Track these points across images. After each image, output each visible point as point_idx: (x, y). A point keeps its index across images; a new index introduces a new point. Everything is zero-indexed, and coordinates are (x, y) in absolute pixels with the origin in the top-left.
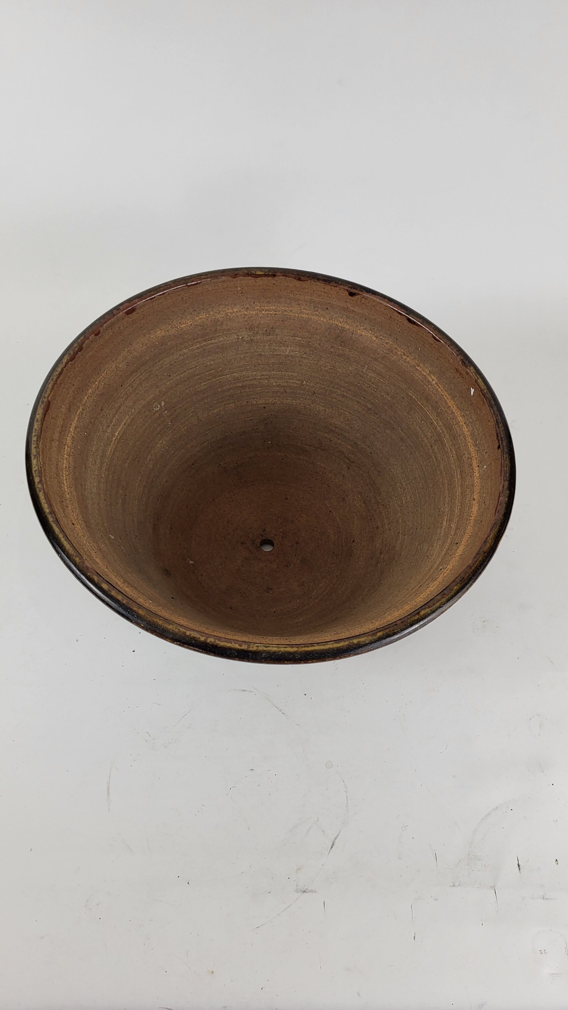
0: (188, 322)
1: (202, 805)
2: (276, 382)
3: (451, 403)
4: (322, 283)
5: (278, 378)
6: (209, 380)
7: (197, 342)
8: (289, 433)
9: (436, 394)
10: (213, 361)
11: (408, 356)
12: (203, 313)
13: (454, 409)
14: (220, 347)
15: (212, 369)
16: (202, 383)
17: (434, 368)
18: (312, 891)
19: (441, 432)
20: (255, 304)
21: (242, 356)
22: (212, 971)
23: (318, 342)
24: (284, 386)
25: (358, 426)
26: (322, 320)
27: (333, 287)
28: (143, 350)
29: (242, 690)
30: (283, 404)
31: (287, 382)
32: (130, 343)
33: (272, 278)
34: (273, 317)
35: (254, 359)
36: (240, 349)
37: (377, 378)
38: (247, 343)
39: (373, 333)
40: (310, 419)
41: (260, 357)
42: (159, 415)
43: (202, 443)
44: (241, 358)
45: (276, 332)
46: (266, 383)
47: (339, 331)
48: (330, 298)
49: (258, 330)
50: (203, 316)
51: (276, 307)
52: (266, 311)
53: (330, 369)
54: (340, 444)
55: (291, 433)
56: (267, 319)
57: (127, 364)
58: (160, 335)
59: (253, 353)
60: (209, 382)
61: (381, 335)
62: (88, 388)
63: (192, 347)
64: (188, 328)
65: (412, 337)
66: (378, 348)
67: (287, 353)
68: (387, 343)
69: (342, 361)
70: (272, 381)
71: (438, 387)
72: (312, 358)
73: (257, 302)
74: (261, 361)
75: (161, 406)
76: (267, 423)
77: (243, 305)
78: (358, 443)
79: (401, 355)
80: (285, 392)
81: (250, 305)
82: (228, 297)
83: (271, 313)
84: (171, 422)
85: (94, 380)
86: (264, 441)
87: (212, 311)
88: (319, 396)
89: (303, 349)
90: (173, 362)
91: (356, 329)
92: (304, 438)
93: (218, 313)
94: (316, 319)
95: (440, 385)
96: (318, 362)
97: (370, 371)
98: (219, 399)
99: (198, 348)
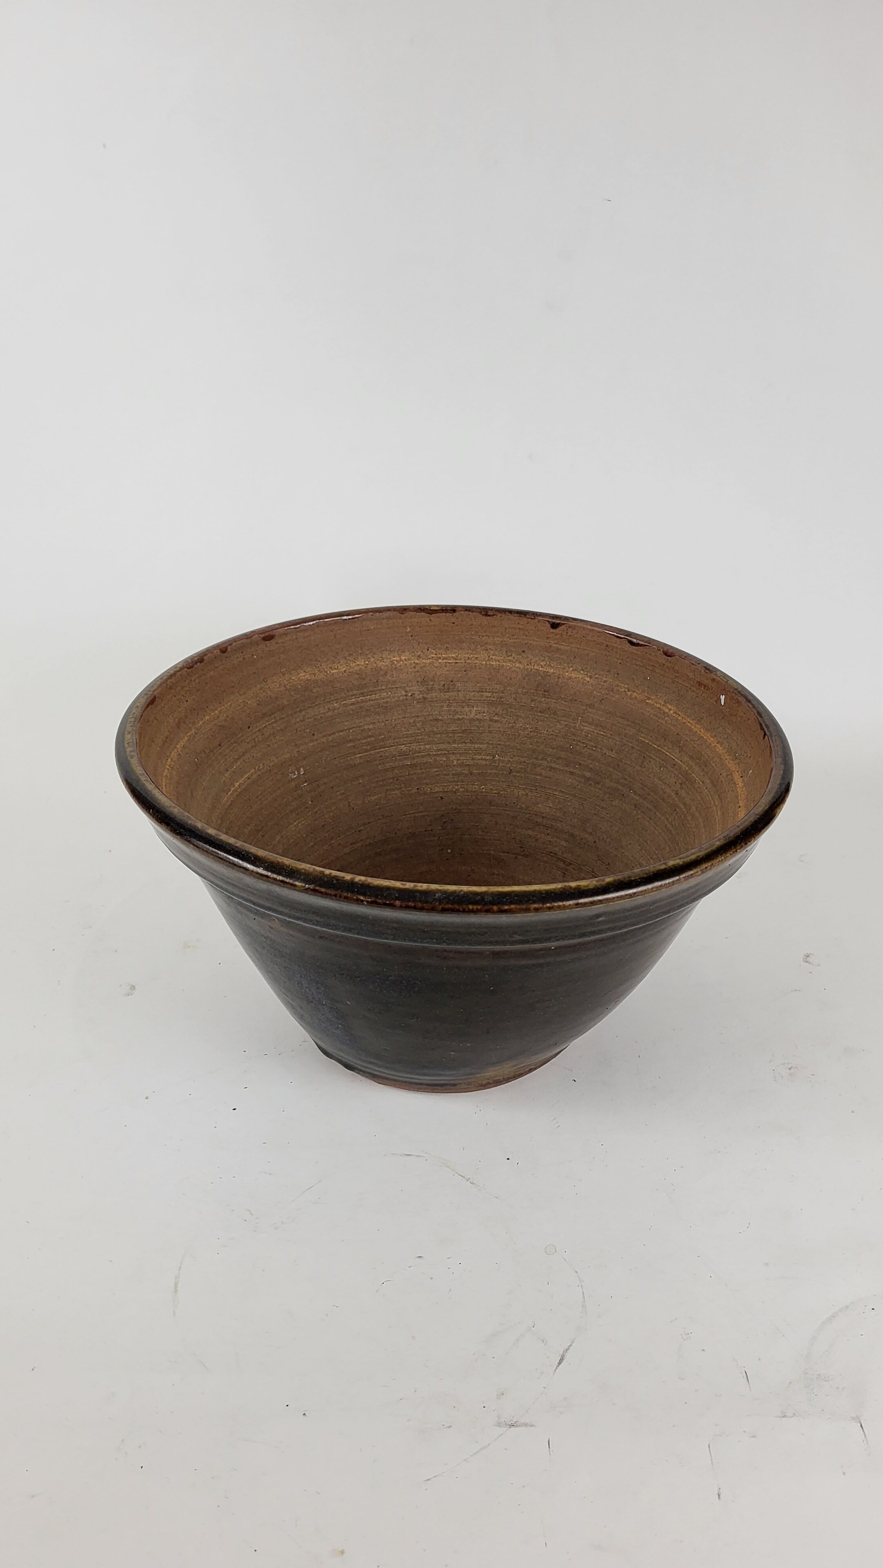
0: (341, 668)
1: (334, 1306)
2: (457, 760)
3: (697, 728)
4: (515, 616)
5: (460, 754)
6: (367, 751)
7: (352, 696)
8: (477, 836)
9: (676, 724)
10: (372, 724)
11: (634, 691)
12: (362, 659)
13: (703, 733)
14: (382, 706)
15: (371, 736)
16: (356, 754)
17: (670, 696)
18: (526, 1425)
19: (687, 768)
20: (429, 651)
21: (412, 721)
22: (341, 1549)
23: (513, 696)
24: (469, 765)
25: (574, 808)
26: (517, 666)
27: (530, 620)
28: (280, 691)
29: (405, 1154)
30: (467, 791)
31: (473, 759)
32: (264, 680)
33: (451, 614)
34: (452, 666)
35: (428, 726)
36: (408, 711)
37: (596, 731)
38: (418, 703)
39: (585, 673)
40: (506, 812)
41: (435, 722)
42: (296, 785)
43: (354, 843)
44: (410, 724)
45: (457, 687)
46: (444, 761)
47: (540, 678)
48: (526, 635)
49: (433, 685)
50: (361, 662)
51: (457, 654)
52: (443, 659)
53: (531, 732)
54: (550, 841)
55: (480, 835)
56: (445, 669)
57: (258, 703)
58: (304, 678)
59: (426, 717)
60: (367, 755)
61: (596, 674)
62: (205, 714)
63: (345, 701)
64: (341, 674)
65: (637, 665)
66: (594, 690)
67: (472, 716)
68: (605, 682)
69: (547, 718)
70: (452, 757)
71: (677, 716)
72: (506, 719)
73: (431, 648)
74: (437, 728)
75: (299, 773)
76: (446, 821)
77: (414, 652)
78: (576, 833)
79: (625, 691)
80: (471, 774)
81: (422, 652)
82: (395, 640)
83: (451, 661)
84: (312, 801)
85: (213, 708)
86: (441, 848)
87: (374, 657)
88: (518, 774)
89: (494, 709)
90: (319, 717)
91: (563, 672)
92: (499, 842)
93: (381, 661)
94: (509, 666)
95: (680, 713)
96: (514, 725)
97: (585, 725)
98: (379, 782)
99: (353, 704)
